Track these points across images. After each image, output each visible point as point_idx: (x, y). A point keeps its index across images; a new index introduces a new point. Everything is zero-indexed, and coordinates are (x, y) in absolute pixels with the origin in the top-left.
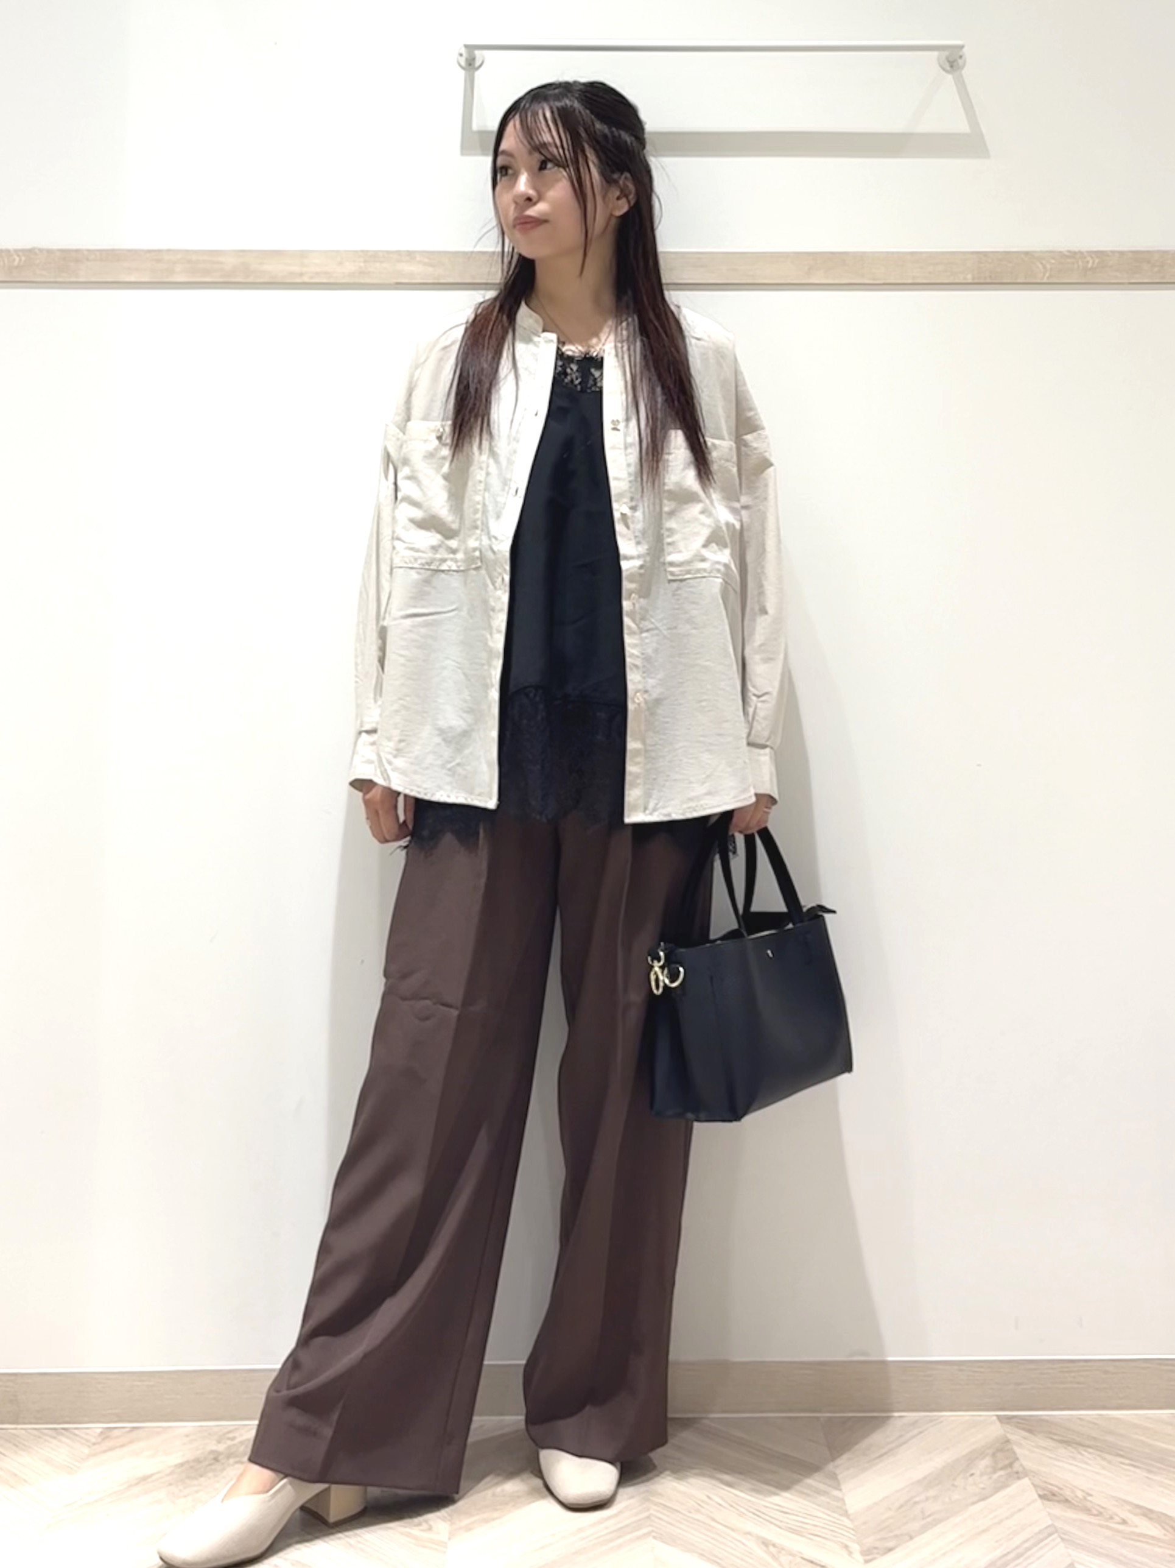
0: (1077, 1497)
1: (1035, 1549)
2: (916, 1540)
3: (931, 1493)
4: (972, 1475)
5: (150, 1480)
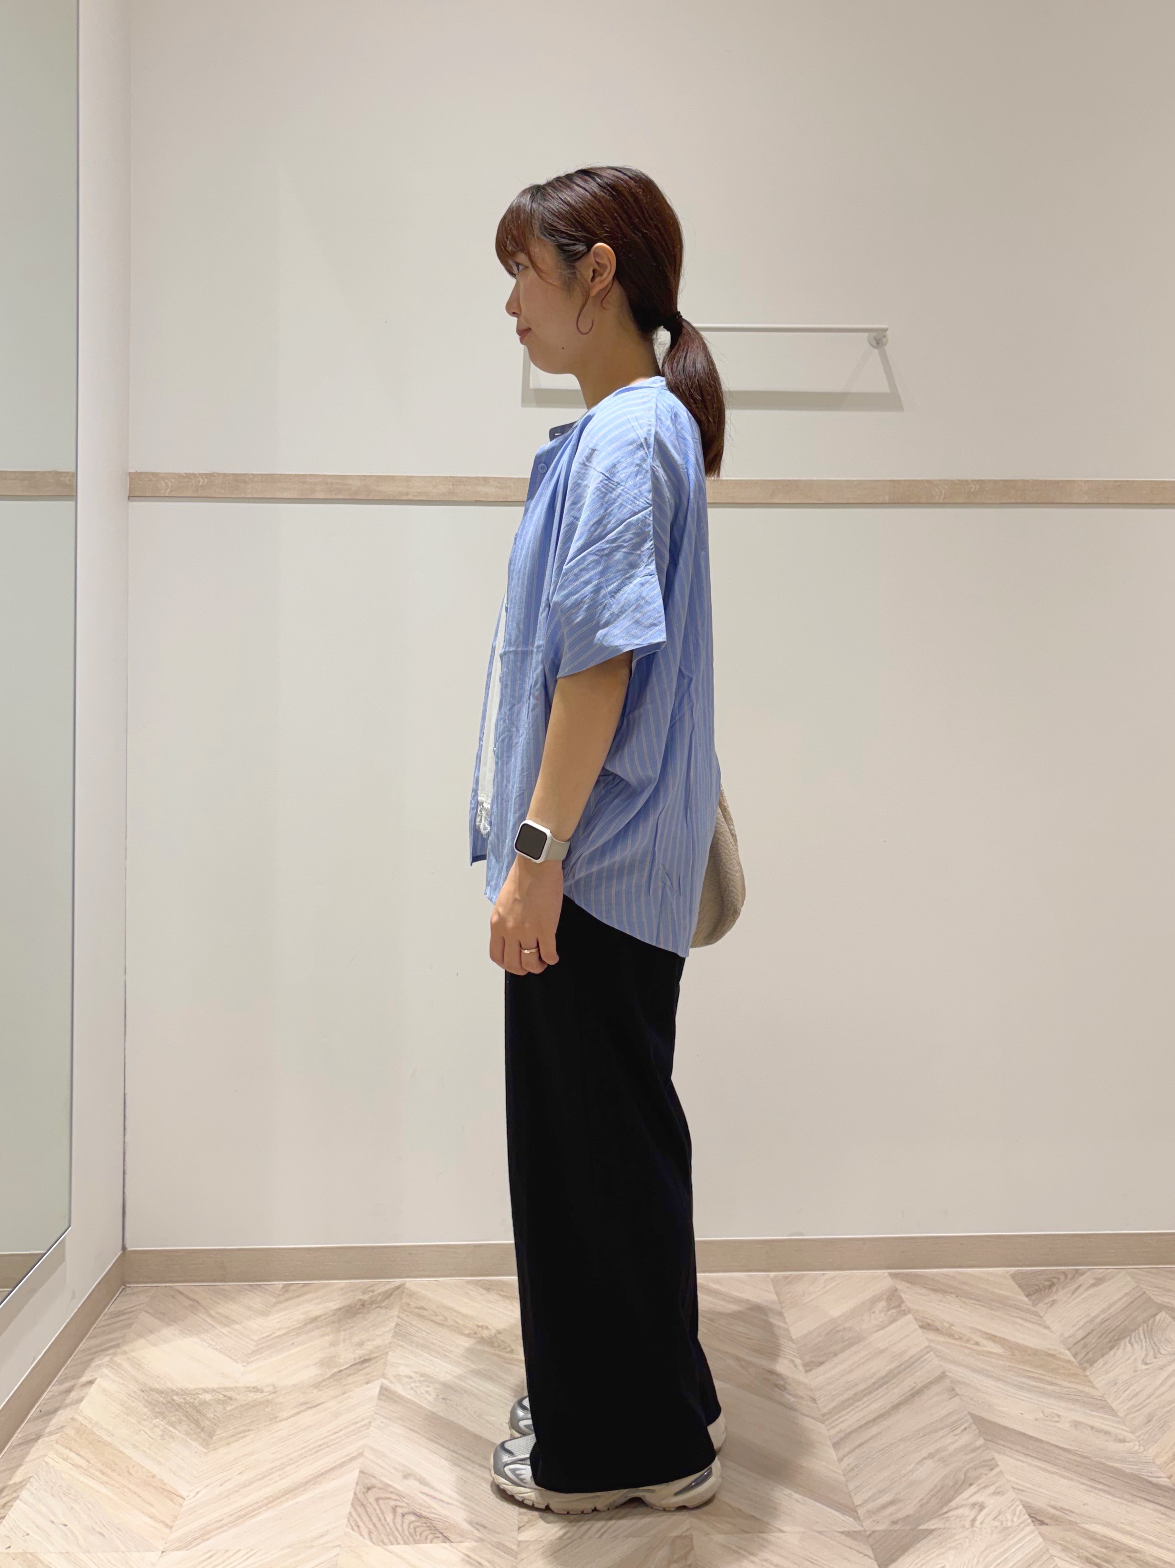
0: (945, 1327)
4: (873, 1312)
5: (321, 1319)
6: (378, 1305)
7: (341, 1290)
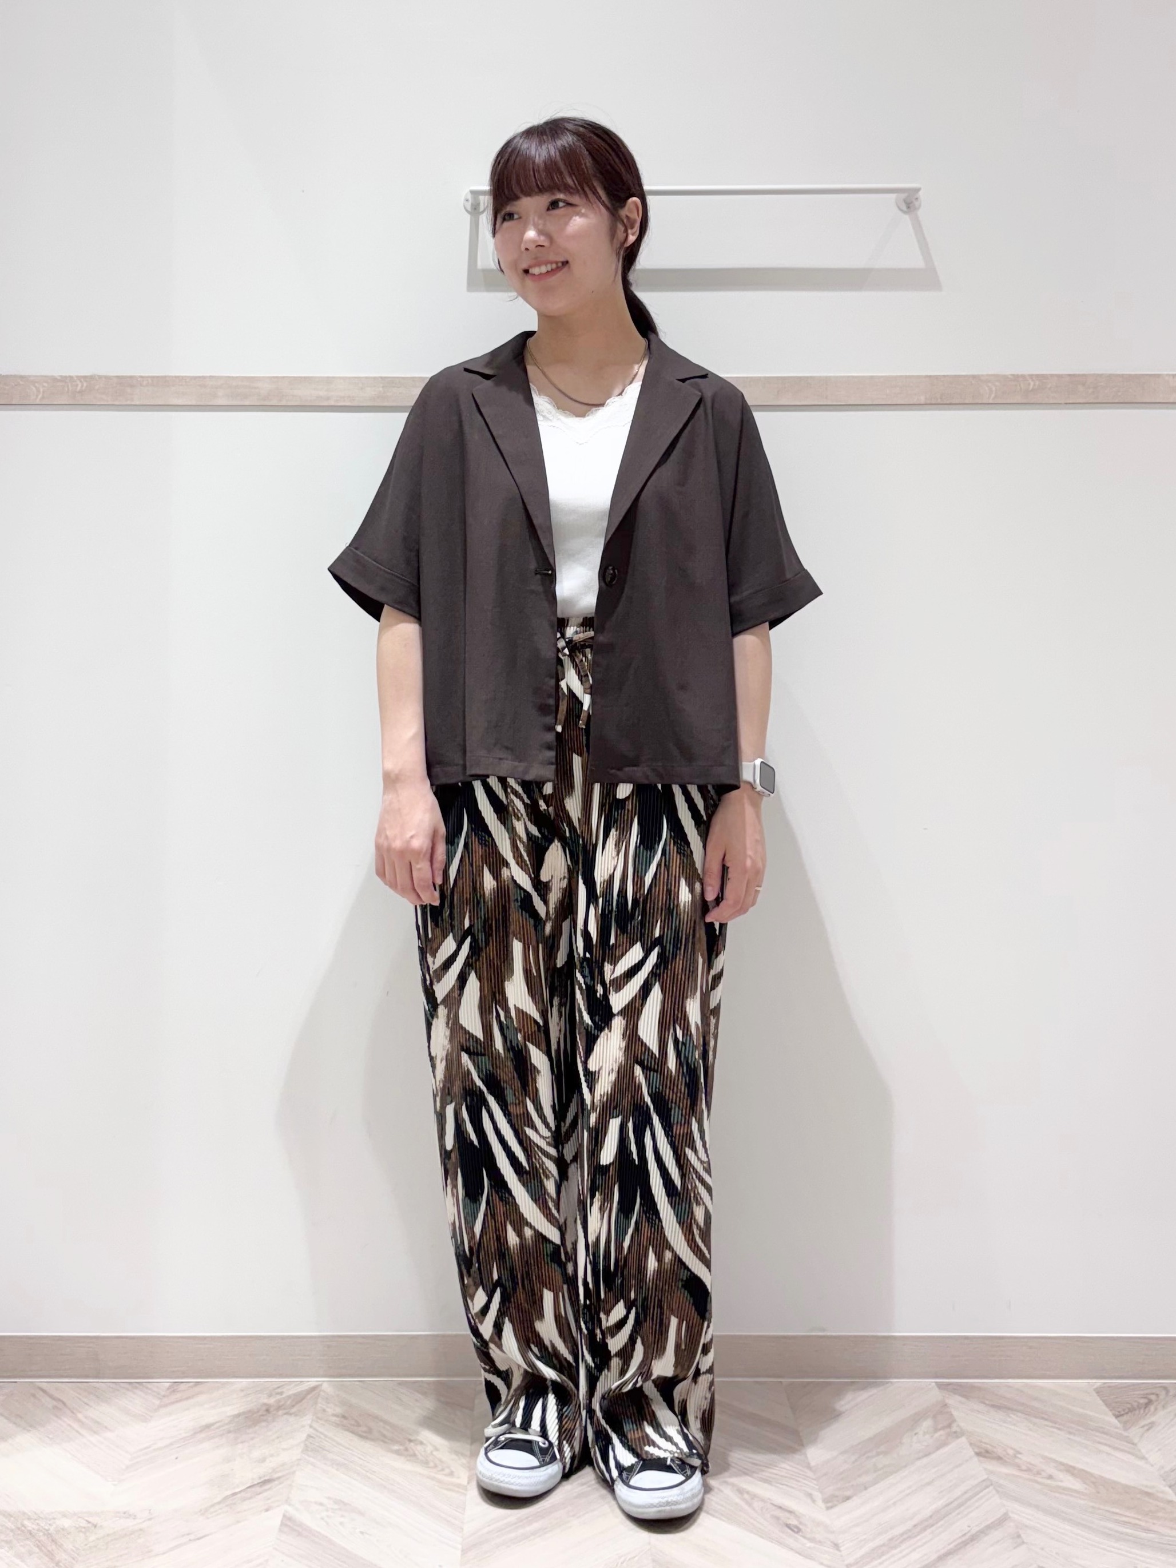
0: (1008, 1454)
1: (975, 1498)
2: (869, 1490)
3: (882, 1448)
4: (916, 1434)
5: (212, 1427)
6: (285, 1411)
7: (242, 1391)
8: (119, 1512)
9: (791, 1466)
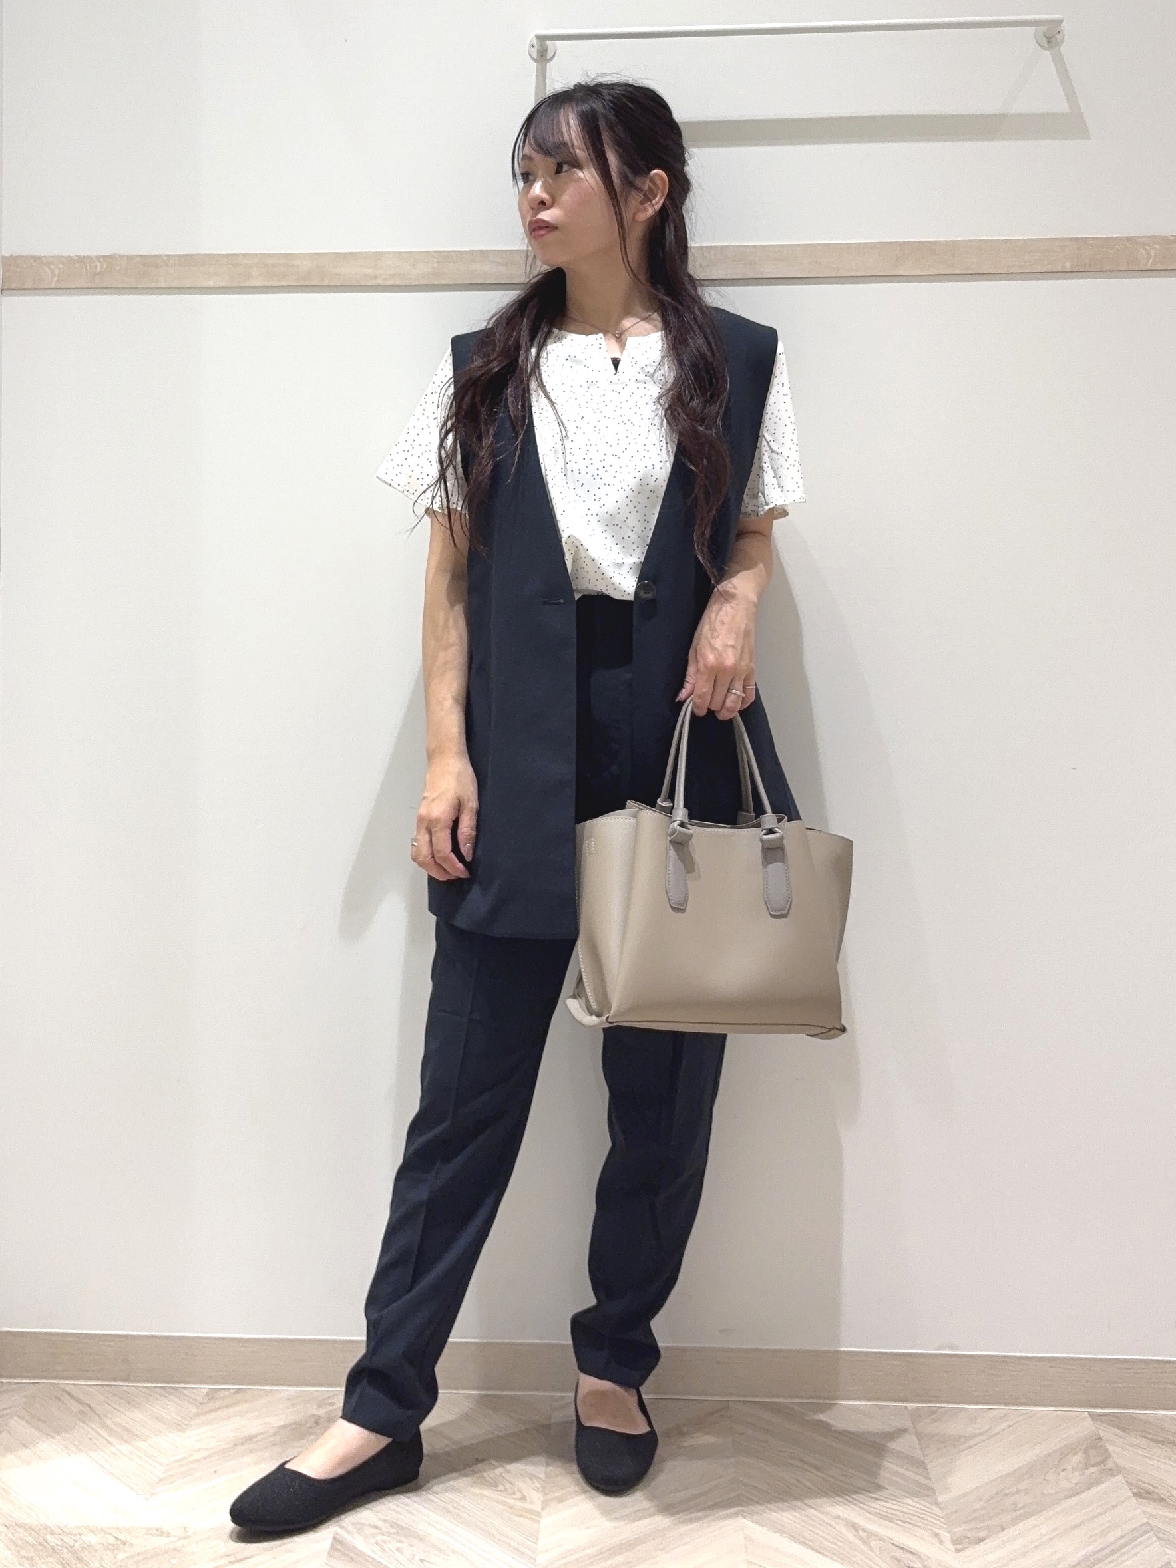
1: (1131, 1546)
2: (1007, 1531)
3: (1023, 1486)
4: (1064, 1469)
7: (289, 1400)
8: (149, 1529)
9: (913, 1501)
